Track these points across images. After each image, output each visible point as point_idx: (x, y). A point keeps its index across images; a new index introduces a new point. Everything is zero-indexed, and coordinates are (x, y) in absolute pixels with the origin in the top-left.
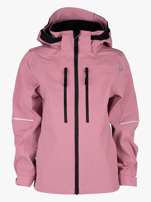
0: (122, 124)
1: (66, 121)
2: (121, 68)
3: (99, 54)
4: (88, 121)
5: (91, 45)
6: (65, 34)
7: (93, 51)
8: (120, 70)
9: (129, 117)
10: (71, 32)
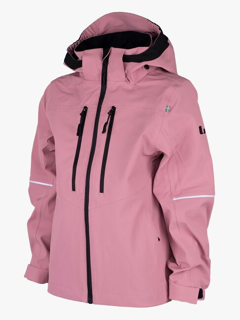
0: (174, 199)
1: (74, 189)
2: (168, 108)
3: (140, 84)
4: (102, 191)
5: (125, 70)
6: (87, 55)
7: (129, 80)
8: (166, 111)
9: (193, 187)
10: (100, 51)
